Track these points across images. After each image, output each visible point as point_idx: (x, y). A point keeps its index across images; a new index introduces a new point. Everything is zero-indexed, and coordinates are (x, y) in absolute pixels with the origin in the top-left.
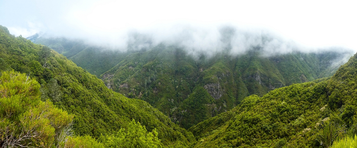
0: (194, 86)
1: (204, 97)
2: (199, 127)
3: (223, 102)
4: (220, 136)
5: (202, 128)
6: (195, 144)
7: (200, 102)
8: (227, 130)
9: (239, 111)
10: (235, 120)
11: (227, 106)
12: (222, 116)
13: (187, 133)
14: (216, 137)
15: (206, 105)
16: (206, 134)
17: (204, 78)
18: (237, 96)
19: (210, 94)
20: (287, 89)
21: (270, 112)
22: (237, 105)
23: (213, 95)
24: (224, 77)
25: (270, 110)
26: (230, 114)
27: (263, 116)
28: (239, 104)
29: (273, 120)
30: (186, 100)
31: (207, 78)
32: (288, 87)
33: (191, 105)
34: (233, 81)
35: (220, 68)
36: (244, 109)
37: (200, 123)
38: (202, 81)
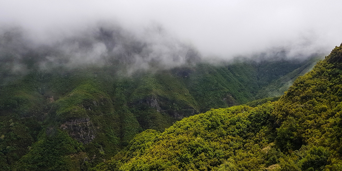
0: (39, 129)
1: (62, 144)
3: (99, 147)
7: (54, 154)
9: (128, 157)
11: (105, 152)
15: (67, 157)
17: (58, 113)
18: (121, 135)
19: (73, 137)
20: (202, 118)
21: (178, 154)
22: (123, 148)
23: (79, 137)
24: (96, 106)
25: (177, 151)
26: (112, 164)
27: (166, 161)
28: (126, 146)
29: (183, 168)
30: (26, 156)
31: (64, 111)
32: (203, 114)
33: (38, 162)
34: (113, 112)
35: (87, 93)
36: (134, 153)
38: (56, 118)
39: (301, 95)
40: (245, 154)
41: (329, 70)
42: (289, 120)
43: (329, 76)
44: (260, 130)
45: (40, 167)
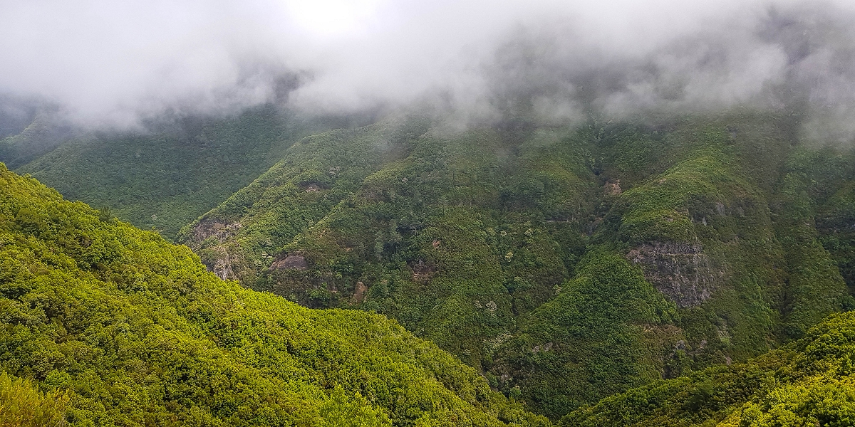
0: (581, 251)
1: (628, 296)
2: (608, 416)
3: (717, 324)
5: (618, 417)
7: (608, 315)
9: (797, 369)
10: (770, 407)
11: (733, 341)
15: (635, 327)
17: (626, 221)
18: (786, 304)
19: (655, 285)
22: (787, 343)
23: (669, 288)
24: (724, 216)
26: (749, 376)
28: (795, 337)
30: (549, 305)
31: (641, 219)
33: (571, 324)
34: (767, 237)
35: (703, 179)
36: (819, 363)
37: (610, 399)
38: (620, 233)
45: (575, 335)
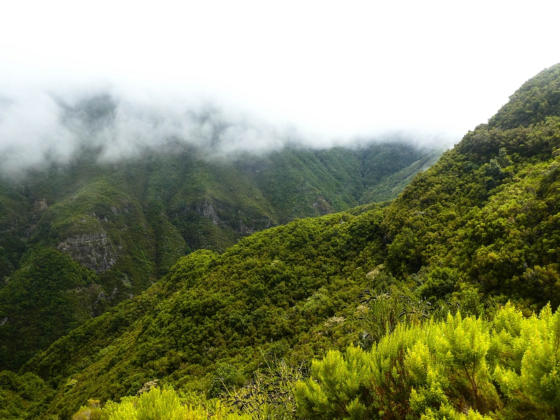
0: (22, 249)
1: (62, 273)
2: (58, 353)
3: (122, 277)
4: (121, 359)
5: (66, 351)
6: (48, 400)
7: (49, 288)
8: (140, 340)
9: (168, 290)
10: (157, 315)
11: (132, 284)
12: (121, 311)
13: (17, 378)
14: (112, 364)
15: (70, 291)
16: (82, 364)
17: (54, 225)
18: (158, 258)
19: (80, 262)
20: (282, 231)
21: (245, 285)
22: (161, 278)
23: (90, 262)
24: (117, 214)
25: (244, 281)
26: (144, 301)
27: (228, 296)
28: (165, 274)
29: (253, 303)
31: (64, 222)
32: (283, 227)
33: (21, 301)
34: (143, 223)
35: (101, 194)
36: (178, 284)
37: (58, 342)
38: (50, 233)
39: (421, 198)
40: (343, 282)
41: (459, 164)
42: (405, 232)
43: (459, 172)
44: (364, 247)
45: (26, 307)
